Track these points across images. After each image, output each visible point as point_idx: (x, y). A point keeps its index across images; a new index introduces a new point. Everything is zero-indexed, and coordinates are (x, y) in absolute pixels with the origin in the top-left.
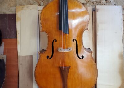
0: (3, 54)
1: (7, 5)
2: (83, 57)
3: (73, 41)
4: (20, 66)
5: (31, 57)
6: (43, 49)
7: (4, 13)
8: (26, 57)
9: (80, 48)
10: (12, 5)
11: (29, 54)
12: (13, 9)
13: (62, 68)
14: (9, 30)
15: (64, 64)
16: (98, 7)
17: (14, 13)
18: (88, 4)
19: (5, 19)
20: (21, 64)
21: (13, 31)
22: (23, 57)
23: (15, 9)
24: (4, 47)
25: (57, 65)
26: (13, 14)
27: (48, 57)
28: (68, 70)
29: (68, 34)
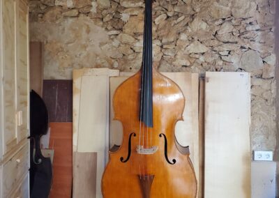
0: (48, 147)
1: (58, 64)
2: (174, 161)
3: (160, 136)
4: (76, 170)
5: (95, 154)
6: (115, 145)
7: (51, 77)
8: (86, 154)
9: (171, 148)
10: (66, 65)
11: (90, 149)
12: (68, 72)
13: (142, 177)
14: (59, 107)
15: (146, 172)
16: (208, 74)
17: (69, 78)
18: (192, 67)
19: (54, 88)
20: (78, 167)
21: (66, 108)
22: (81, 153)
23: (72, 73)
24: (51, 135)
25: (135, 172)
26: (68, 80)
27: (122, 159)
28: (151, 181)
29: (152, 127)
